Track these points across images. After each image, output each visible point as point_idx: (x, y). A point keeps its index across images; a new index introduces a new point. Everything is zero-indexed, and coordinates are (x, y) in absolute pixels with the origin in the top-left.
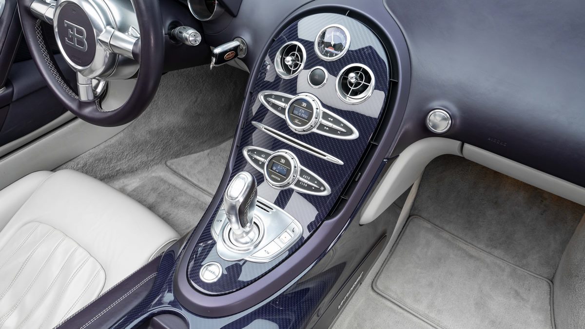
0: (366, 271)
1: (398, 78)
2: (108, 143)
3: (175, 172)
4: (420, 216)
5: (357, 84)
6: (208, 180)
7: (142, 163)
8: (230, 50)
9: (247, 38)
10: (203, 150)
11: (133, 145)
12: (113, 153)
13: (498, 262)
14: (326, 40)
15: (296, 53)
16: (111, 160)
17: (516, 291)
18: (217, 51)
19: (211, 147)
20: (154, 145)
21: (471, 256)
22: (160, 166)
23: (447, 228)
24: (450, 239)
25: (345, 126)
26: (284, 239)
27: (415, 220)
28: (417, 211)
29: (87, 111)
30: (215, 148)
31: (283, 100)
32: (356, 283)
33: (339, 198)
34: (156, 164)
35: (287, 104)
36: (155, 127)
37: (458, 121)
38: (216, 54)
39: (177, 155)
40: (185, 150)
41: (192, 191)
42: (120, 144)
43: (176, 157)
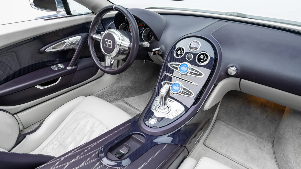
0: (204, 132)
1: (217, 57)
2: (103, 90)
3: (126, 103)
4: (220, 120)
5: (203, 59)
6: (138, 106)
7: (114, 99)
8: (158, 50)
9: (163, 47)
10: (136, 96)
11: (112, 92)
12: (105, 94)
13: (251, 136)
14: (191, 46)
15: (181, 50)
16: (104, 97)
17: (259, 147)
18: (153, 50)
19: (139, 95)
20: (119, 92)
21: (241, 135)
22: (120, 101)
23: (231, 124)
24: (232, 128)
25: (200, 73)
26: (178, 111)
27: (219, 121)
28: (219, 118)
29: (107, 69)
30: (141, 95)
31: (177, 65)
32: (201, 135)
33: (198, 98)
34: (119, 100)
35: (179, 66)
36: (120, 86)
37: (239, 71)
38: (153, 51)
39: (127, 97)
40: (130, 95)
41: (133, 109)
42: (108, 91)
43: (126, 98)
